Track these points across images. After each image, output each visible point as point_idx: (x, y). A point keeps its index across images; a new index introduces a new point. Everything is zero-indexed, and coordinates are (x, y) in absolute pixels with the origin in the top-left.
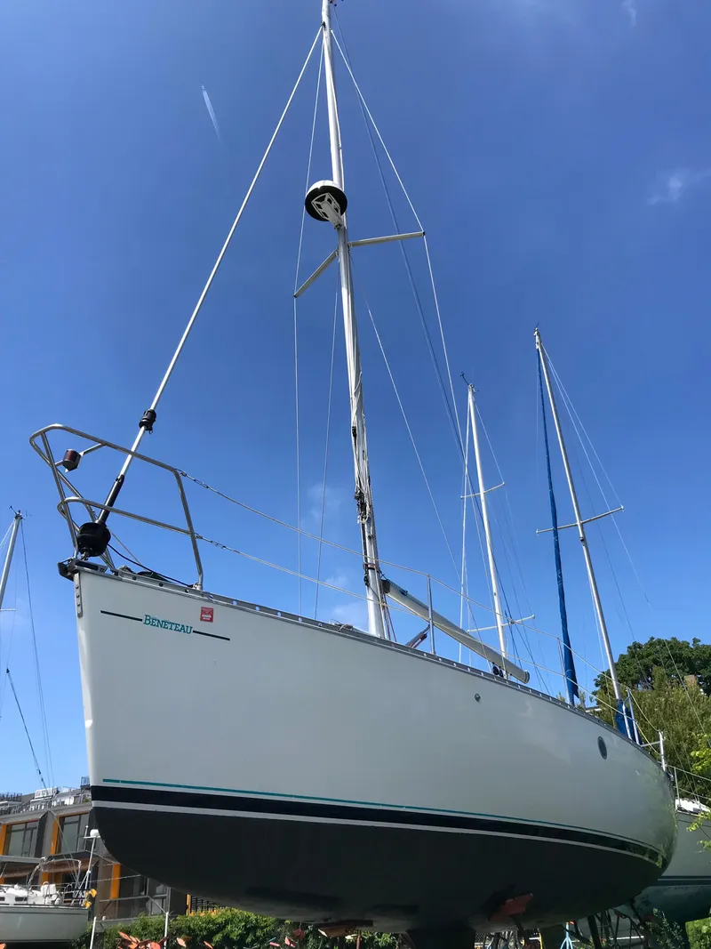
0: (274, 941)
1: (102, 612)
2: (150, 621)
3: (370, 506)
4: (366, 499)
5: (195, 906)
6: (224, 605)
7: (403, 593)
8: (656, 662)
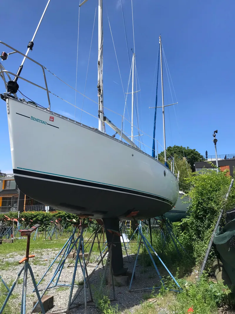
0: (52, 221)
1: (16, 113)
2: (33, 118)
3: (102, 91)
4: (101, 88)
5: (27, 210)
6: (57, 116)
7: (110, 122)
8: (175, 152)
